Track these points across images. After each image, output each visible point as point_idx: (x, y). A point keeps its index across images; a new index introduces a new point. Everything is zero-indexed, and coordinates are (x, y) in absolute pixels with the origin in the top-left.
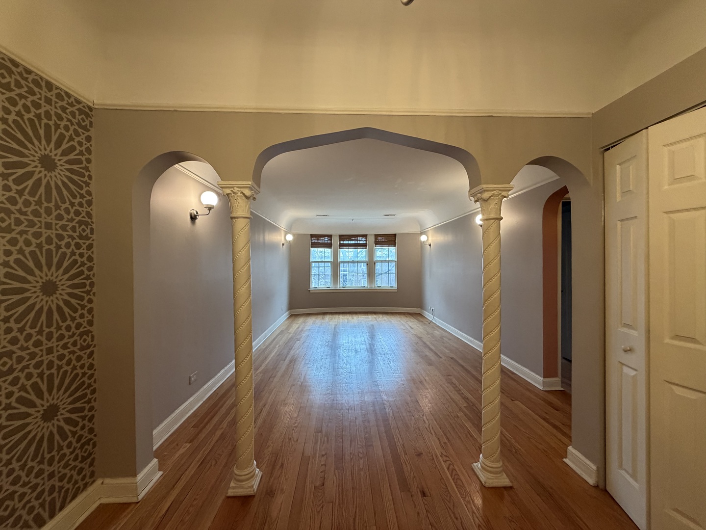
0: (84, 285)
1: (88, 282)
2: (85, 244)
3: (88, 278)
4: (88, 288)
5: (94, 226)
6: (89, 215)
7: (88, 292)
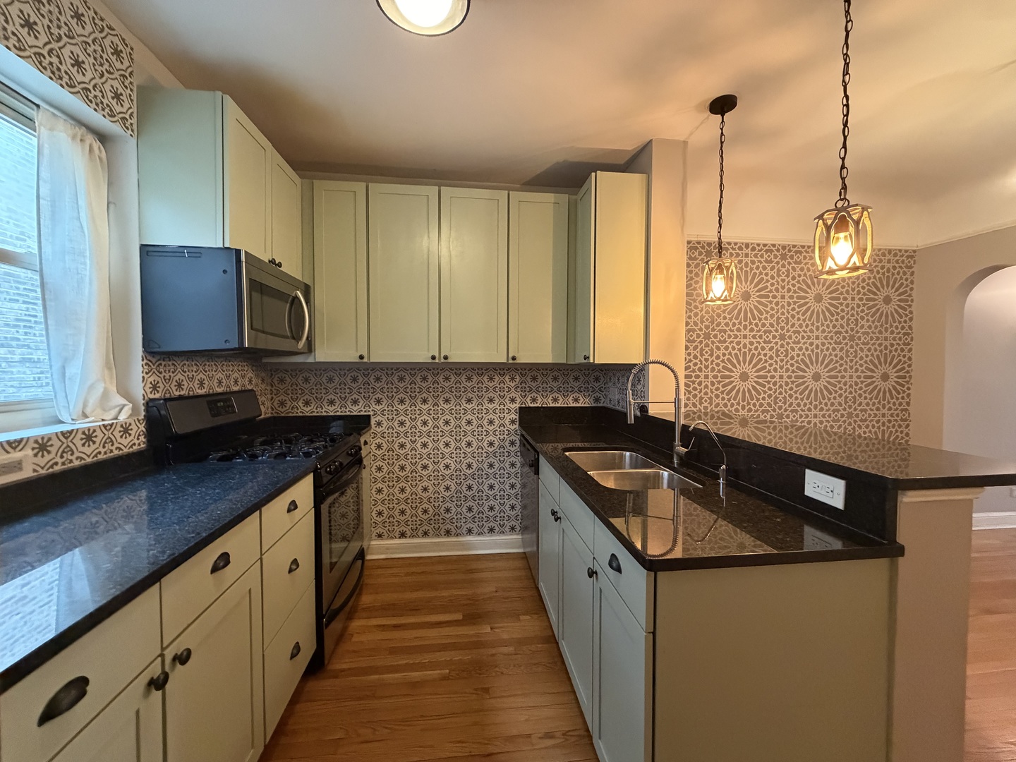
0: (905, 377)
1: (907, 375)
2: (906, 348)
3: (908, 372)
4: (907, 379)
5: (913, 335)
6: (910, 327)
7: (907, 382)
